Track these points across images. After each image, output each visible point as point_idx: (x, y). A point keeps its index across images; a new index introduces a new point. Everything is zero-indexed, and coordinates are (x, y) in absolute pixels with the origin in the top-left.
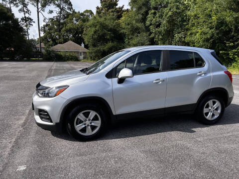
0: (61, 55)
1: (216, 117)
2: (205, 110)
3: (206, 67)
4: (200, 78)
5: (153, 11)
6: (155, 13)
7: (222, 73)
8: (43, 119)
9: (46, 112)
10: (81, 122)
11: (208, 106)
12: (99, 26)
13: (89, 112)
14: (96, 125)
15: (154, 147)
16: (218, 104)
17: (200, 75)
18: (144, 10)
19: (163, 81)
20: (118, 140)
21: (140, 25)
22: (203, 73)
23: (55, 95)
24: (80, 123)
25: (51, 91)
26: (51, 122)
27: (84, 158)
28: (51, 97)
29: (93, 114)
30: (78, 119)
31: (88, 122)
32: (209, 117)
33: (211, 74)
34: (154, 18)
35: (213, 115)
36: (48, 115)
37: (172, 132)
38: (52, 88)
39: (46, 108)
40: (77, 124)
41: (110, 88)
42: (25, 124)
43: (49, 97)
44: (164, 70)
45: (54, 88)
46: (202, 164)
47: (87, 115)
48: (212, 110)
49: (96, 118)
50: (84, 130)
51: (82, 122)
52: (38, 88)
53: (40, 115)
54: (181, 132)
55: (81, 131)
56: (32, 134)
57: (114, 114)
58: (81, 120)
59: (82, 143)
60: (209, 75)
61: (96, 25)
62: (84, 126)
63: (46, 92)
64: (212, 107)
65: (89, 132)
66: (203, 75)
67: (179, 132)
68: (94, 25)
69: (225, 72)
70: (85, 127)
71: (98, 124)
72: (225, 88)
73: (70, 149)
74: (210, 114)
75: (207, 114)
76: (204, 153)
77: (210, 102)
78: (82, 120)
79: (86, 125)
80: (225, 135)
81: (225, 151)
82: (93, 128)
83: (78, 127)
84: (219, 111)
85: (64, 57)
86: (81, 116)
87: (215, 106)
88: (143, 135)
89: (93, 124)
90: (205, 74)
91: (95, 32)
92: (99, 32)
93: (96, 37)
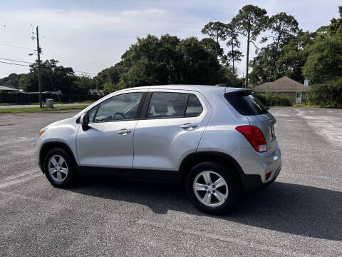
0: (265, 98)
1: (220, 203)
12: (329, 49)
13: (59, 158)
16: (220, 181)
17: (185, 128)
19: (130, 131)
22: (192, 126)
29: (62, 160)
30: (51, 162)
31: (58, 168)
35: (214, 199)
40: (51, 167)
47: (57, 160)
48: (211, 189)
49: (64, 165)
50: (55, 175)
51: (54, 166)
57: (78, 164)
60: (201, 129)
61: (324, 50)
62: (55, 171)
64: (209, 184)
66: (191, 128)
68: (320, 50)
71: (66, 171)
74: (207, 195)
75: (202, 194)
83: (52, 171)
84: (226, 195)
85: (269, 101)
86: (53, 160)
87: (216, 183)
89: (62, 171)
90: (195, 127)
91: (320, 60)
92: (328, 59)
93: (321, 67)
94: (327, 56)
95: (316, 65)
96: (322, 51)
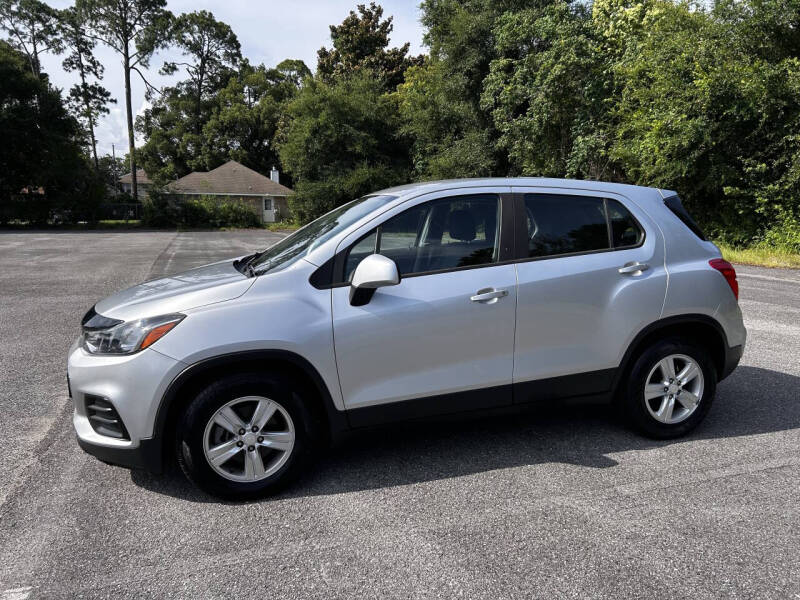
0: (202, 210)
1: (687, 412)
2: (651, 391)
3: (648, 247)
4: (627, 283)
5: (503, 62)
6: (509, 69)
7: (703, 265)
8: (102, 429)
9: (108, 403)
10: (227, 436)
11: (658, 378)
12: (328, 111)
13: (255, 404)
14: (277, 446)
15: (471, 519)
16: (691, 370)
17: (629, 275)
18: (473, 59)
19: (504, 293)
20: (352, 495)
21: (461, 108)
22: (639, 268)
23: (140, 348)
24: (223, 440)
25: (127, 332)
26: (127, 437)
27: (230, 559)
28: (127, 353)
29: (265, 409)
30: (216, 425)
31: (249, 438)
32: (663, 414)
33: (667, 271)
34: (507, 83)
35: (678, 407)
36: (114, 414)
37: (538, 467)
38: (129, 325)
39: (109, 391)
40: (213, 444)
41: (325, 321)
42: (47, 443)
43: (121, 352)
44: (508, 258)
45: (138, 325)
46: (624, 574)
47: (245, 412)
48: (674, 389)
49: (276, 424)
50: (236, 464)
51: (231, 436)
52: (88, 324)
53: (90, 413)
54: (569, 466)
55: (225, 465)
56: (68, 478)
57: (340, 407)
58: (226, 431)
59: (229, 508)
60: (657, 273)
61: (320, 110)
62: (236, 450)
63: (111, 338)
64: (671, 380)
65: (255, 472)
66: (640, 273)
67: (562, 465)
68: (311, 110)
69: (713, 264)
70: (242, 453)
71: (285, 441)
72: (715, 315)
73: (187, 529)
74: (667, 404)
75: (656, 403)
76: (634, 537)
77: (666, 364)
78: (230, 429)
79: (244, 447)
80: (714, 474)
81: (708, 530)
82: (269, 455)
83: (218, 455)
84: (698, 393)
85: (212, 217)
86: (226, 417)
87: (684, 376)
88: (439, 477)
89: (266, 443)
90: (645, 269)
91: (315, 132)
92: (329, 132)
93: (317, 146)
94: (327, 127)
95: (308, 141)
96: (316, 113)
